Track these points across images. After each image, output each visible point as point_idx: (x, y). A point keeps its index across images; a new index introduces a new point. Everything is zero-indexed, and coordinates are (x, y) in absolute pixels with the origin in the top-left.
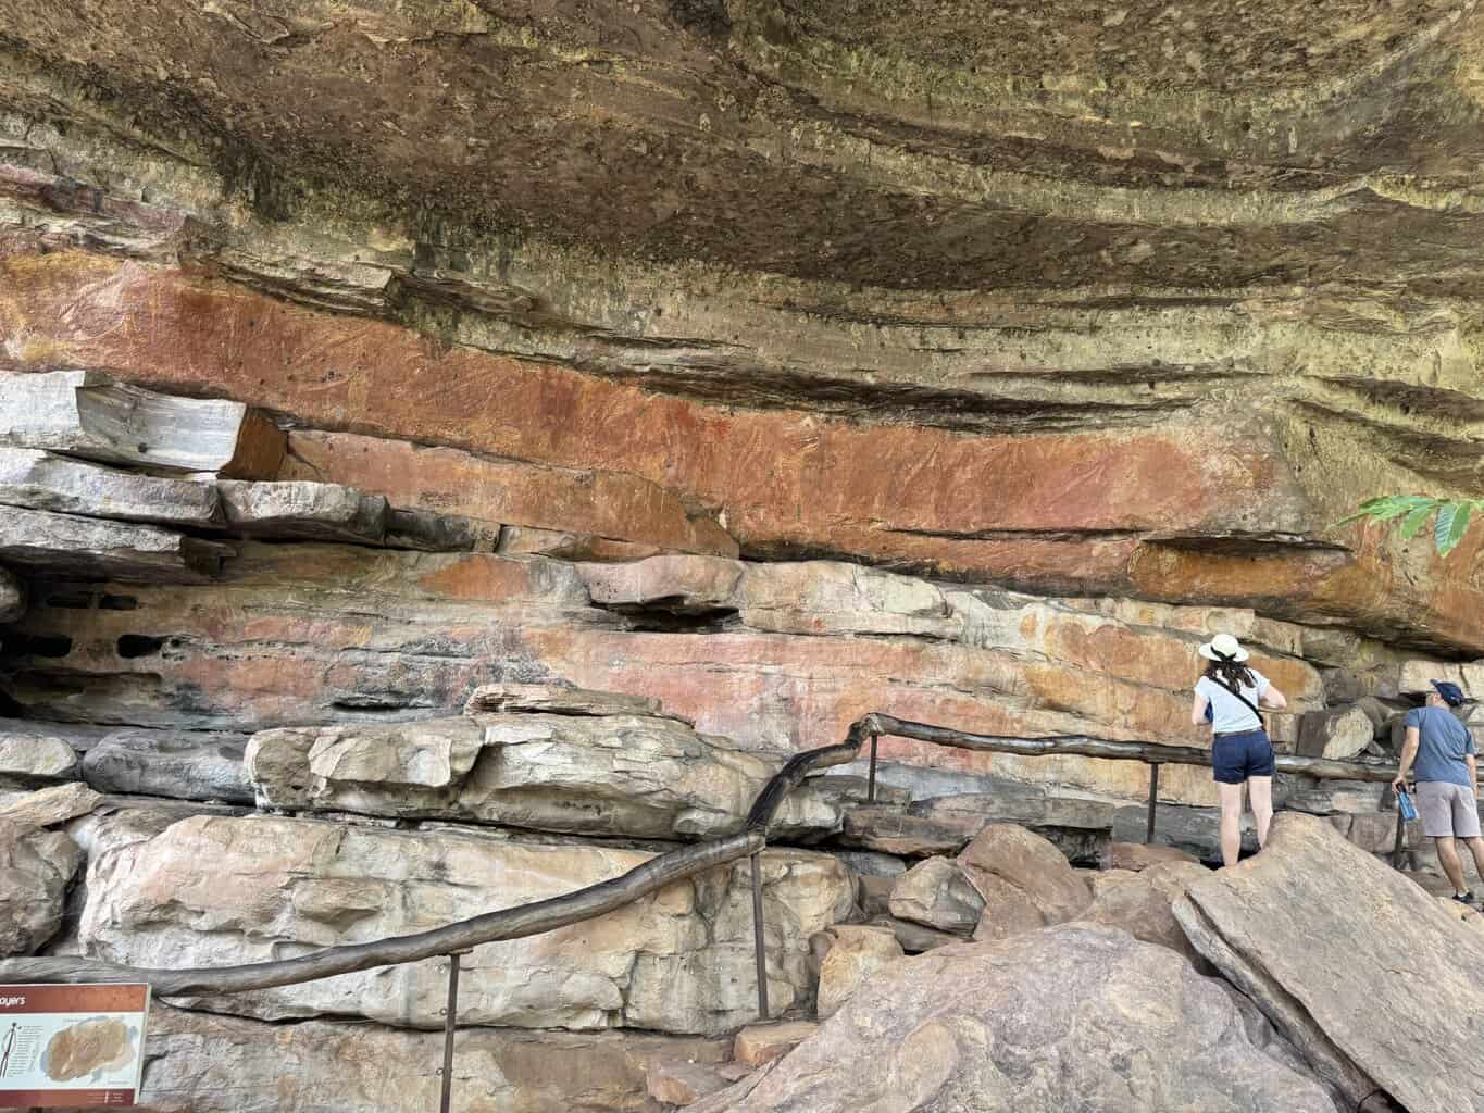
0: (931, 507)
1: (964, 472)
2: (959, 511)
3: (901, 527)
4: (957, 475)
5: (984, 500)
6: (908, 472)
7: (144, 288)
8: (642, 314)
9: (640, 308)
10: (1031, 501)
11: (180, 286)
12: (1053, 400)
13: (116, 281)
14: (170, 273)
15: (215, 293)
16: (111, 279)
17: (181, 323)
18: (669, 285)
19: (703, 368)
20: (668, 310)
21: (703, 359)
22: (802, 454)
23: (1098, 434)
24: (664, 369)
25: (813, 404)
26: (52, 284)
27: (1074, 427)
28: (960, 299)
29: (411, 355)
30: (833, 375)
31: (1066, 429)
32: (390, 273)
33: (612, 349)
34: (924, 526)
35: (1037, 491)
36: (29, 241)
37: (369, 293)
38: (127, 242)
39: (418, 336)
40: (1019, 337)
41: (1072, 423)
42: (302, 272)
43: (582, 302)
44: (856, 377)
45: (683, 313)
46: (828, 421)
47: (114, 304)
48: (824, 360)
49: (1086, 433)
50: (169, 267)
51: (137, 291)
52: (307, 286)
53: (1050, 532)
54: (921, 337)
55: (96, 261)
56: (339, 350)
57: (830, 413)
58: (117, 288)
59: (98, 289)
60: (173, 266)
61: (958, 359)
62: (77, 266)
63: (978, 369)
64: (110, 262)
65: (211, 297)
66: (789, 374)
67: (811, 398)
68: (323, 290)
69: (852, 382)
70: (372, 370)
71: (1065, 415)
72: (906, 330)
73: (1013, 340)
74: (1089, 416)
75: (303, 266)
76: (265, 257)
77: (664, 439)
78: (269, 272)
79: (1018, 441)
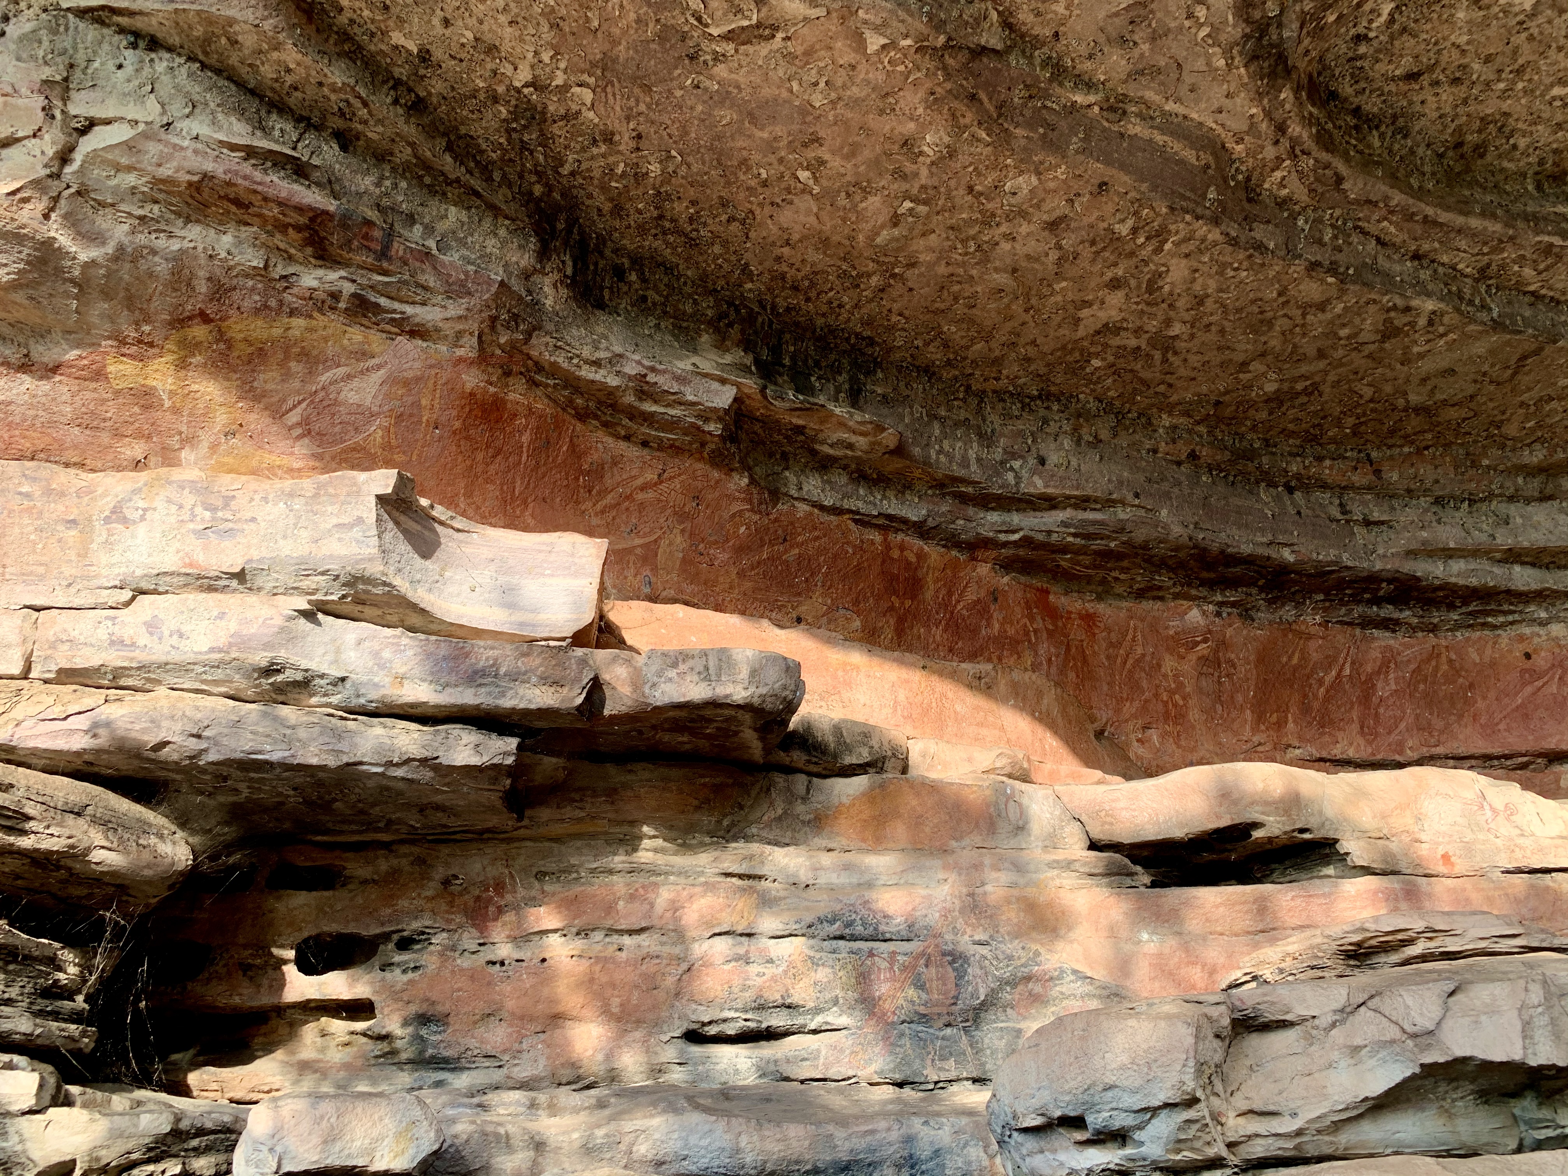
0: (1355, 727)
1: (1386, 681)
2: (1389, 733)
3: (1324, 755)
4: (1380, 685)
5: (1417, 717)
6: (1321, 682)
7: (418, 379)
8: (1016, 464)
9: (1014, 456)
10: (1475, 718)
11: (472, 379)
12: (1503, 585)
13: (379, 367)
14: (460, 360)
15: (512, 396)
16: (372, 362)
17: (463, 434)
18: (1053, 428)
19: (1088, 537)
20: (1053, 458)
21: (1094, 523)
22: (1193, 657)
23: (1542, 631)
24: (1041, 537)
25: (1203, 591)
26: (282, 364)
27: (1512, 623)
28: (1392, 458)
29: (736, 507)
30: (1246, 549)
31: (1503, 626)
32: (734, 390)
33: (971, 511)
34: (1351, 753)
35: (1480, 704)
36: (265, 294)
37: (707, 415)
38: (409, 310)
39: (746, 480)
40: (1457, 509)
41: (1510, 618)
42: (630, 378)
43: (946, 445)
44: (1272, 552)
45: (1074, 463)
46: (1218, 614)
47: (368, 403)
48: (1235, 531)
49: (1527, 630)
50: (460, 352)
51: (406, 383)
52: (629, 399)
53: (1507, 757)
54: (1341, 505)
55: (356, 335)
56: (650, 495)
57: (1221, 604)
58: (377, 377)
59: (349, 377)
60: (468, 349)
61: (1386, 533)
62: (326, 340)
63: (1414, 546)
64: (376, 339)
65: (504, 402)
66: (1195, 547)
67: (1203, 583)
68: (649, 407)
69: (1269, 558)
70: (688, 525)
71: (1506, 607)
72: (1324, 497)
73: (1450, 511)
74: (1532, 608)
75: (631, 369)
76: (586, 352)
77: (1027, 633)
78: (587, 373)
79: (1444, 643)
